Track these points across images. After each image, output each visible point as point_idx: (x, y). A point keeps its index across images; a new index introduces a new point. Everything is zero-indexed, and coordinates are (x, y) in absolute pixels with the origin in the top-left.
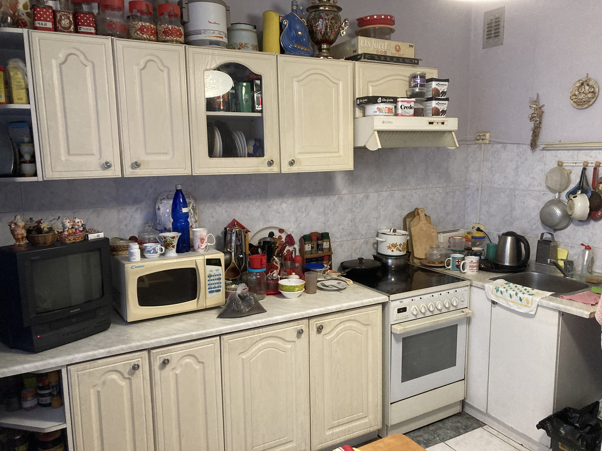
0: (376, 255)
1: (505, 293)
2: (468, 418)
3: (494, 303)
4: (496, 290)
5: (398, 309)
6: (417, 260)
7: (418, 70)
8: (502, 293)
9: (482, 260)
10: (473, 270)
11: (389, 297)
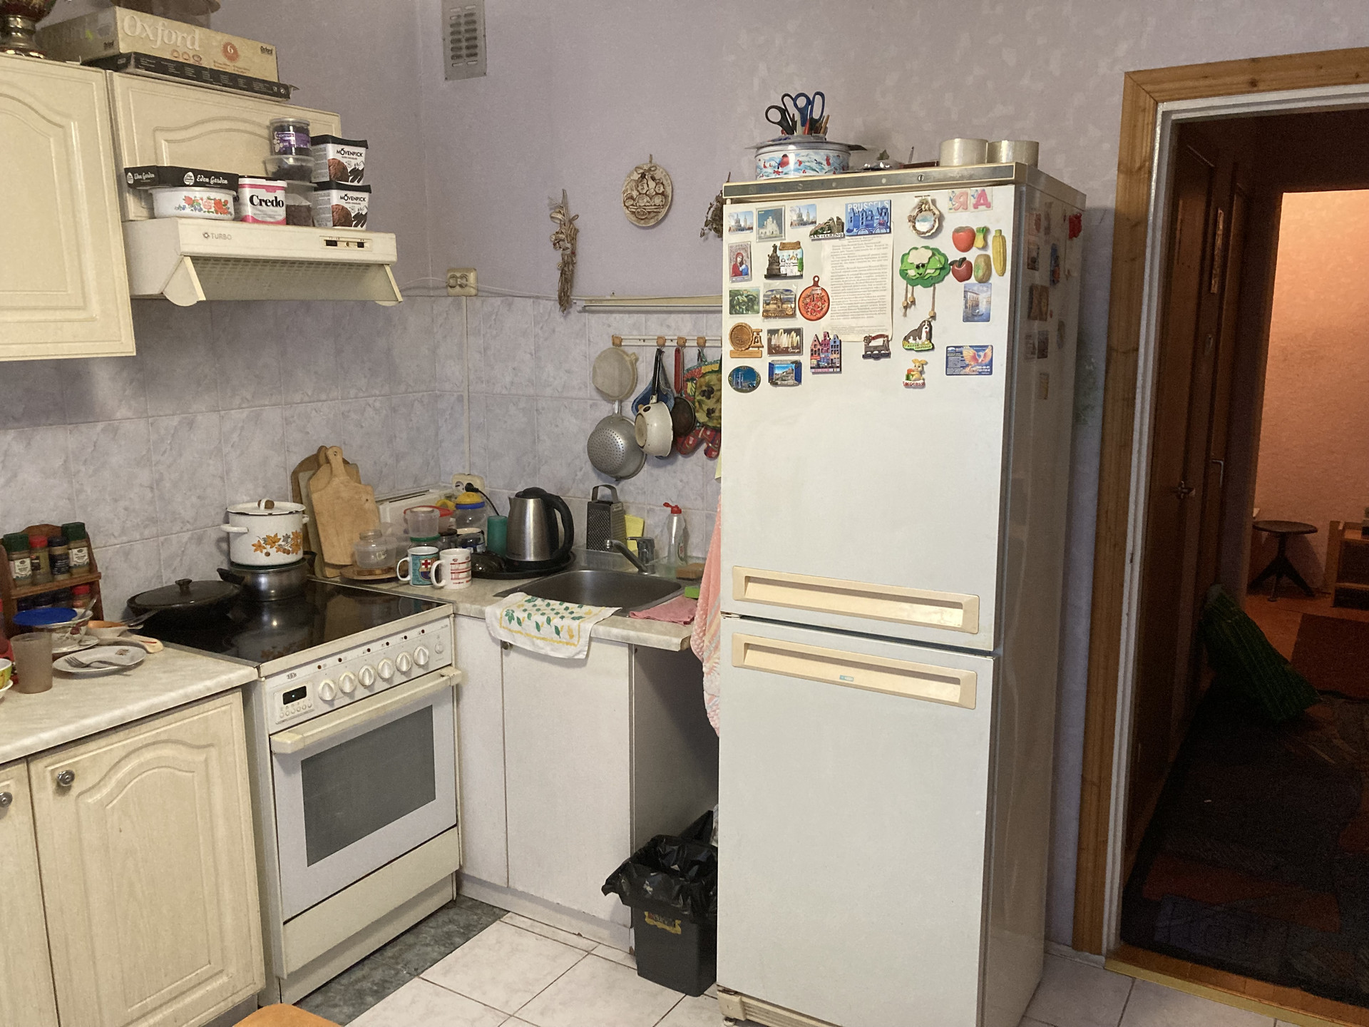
0: (226, 568)
1: (526, 623)
2: (470, 908)
3: (505, 646)
4: (507, 618)
5: (285, 695)
6: (332, 570)
7: (290, 113)
8: (519, 623)
9: (479, 554)
10: (459, 579)
11: (258, 668)
